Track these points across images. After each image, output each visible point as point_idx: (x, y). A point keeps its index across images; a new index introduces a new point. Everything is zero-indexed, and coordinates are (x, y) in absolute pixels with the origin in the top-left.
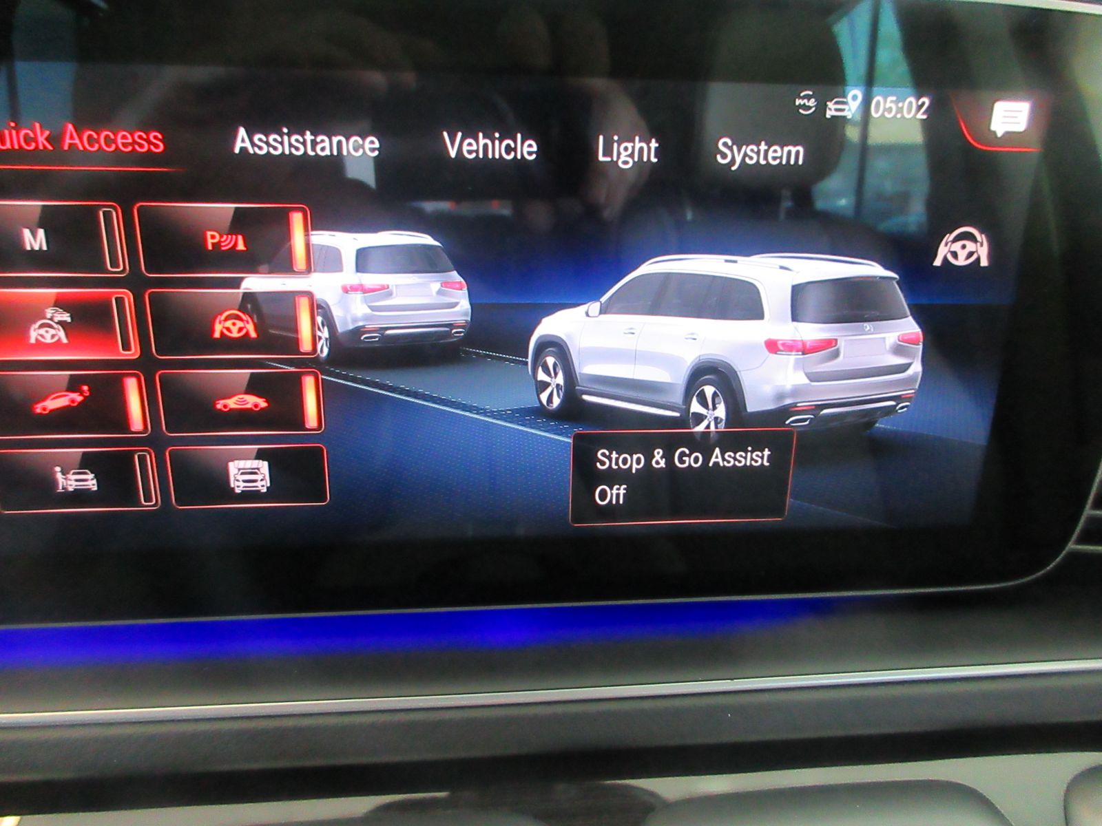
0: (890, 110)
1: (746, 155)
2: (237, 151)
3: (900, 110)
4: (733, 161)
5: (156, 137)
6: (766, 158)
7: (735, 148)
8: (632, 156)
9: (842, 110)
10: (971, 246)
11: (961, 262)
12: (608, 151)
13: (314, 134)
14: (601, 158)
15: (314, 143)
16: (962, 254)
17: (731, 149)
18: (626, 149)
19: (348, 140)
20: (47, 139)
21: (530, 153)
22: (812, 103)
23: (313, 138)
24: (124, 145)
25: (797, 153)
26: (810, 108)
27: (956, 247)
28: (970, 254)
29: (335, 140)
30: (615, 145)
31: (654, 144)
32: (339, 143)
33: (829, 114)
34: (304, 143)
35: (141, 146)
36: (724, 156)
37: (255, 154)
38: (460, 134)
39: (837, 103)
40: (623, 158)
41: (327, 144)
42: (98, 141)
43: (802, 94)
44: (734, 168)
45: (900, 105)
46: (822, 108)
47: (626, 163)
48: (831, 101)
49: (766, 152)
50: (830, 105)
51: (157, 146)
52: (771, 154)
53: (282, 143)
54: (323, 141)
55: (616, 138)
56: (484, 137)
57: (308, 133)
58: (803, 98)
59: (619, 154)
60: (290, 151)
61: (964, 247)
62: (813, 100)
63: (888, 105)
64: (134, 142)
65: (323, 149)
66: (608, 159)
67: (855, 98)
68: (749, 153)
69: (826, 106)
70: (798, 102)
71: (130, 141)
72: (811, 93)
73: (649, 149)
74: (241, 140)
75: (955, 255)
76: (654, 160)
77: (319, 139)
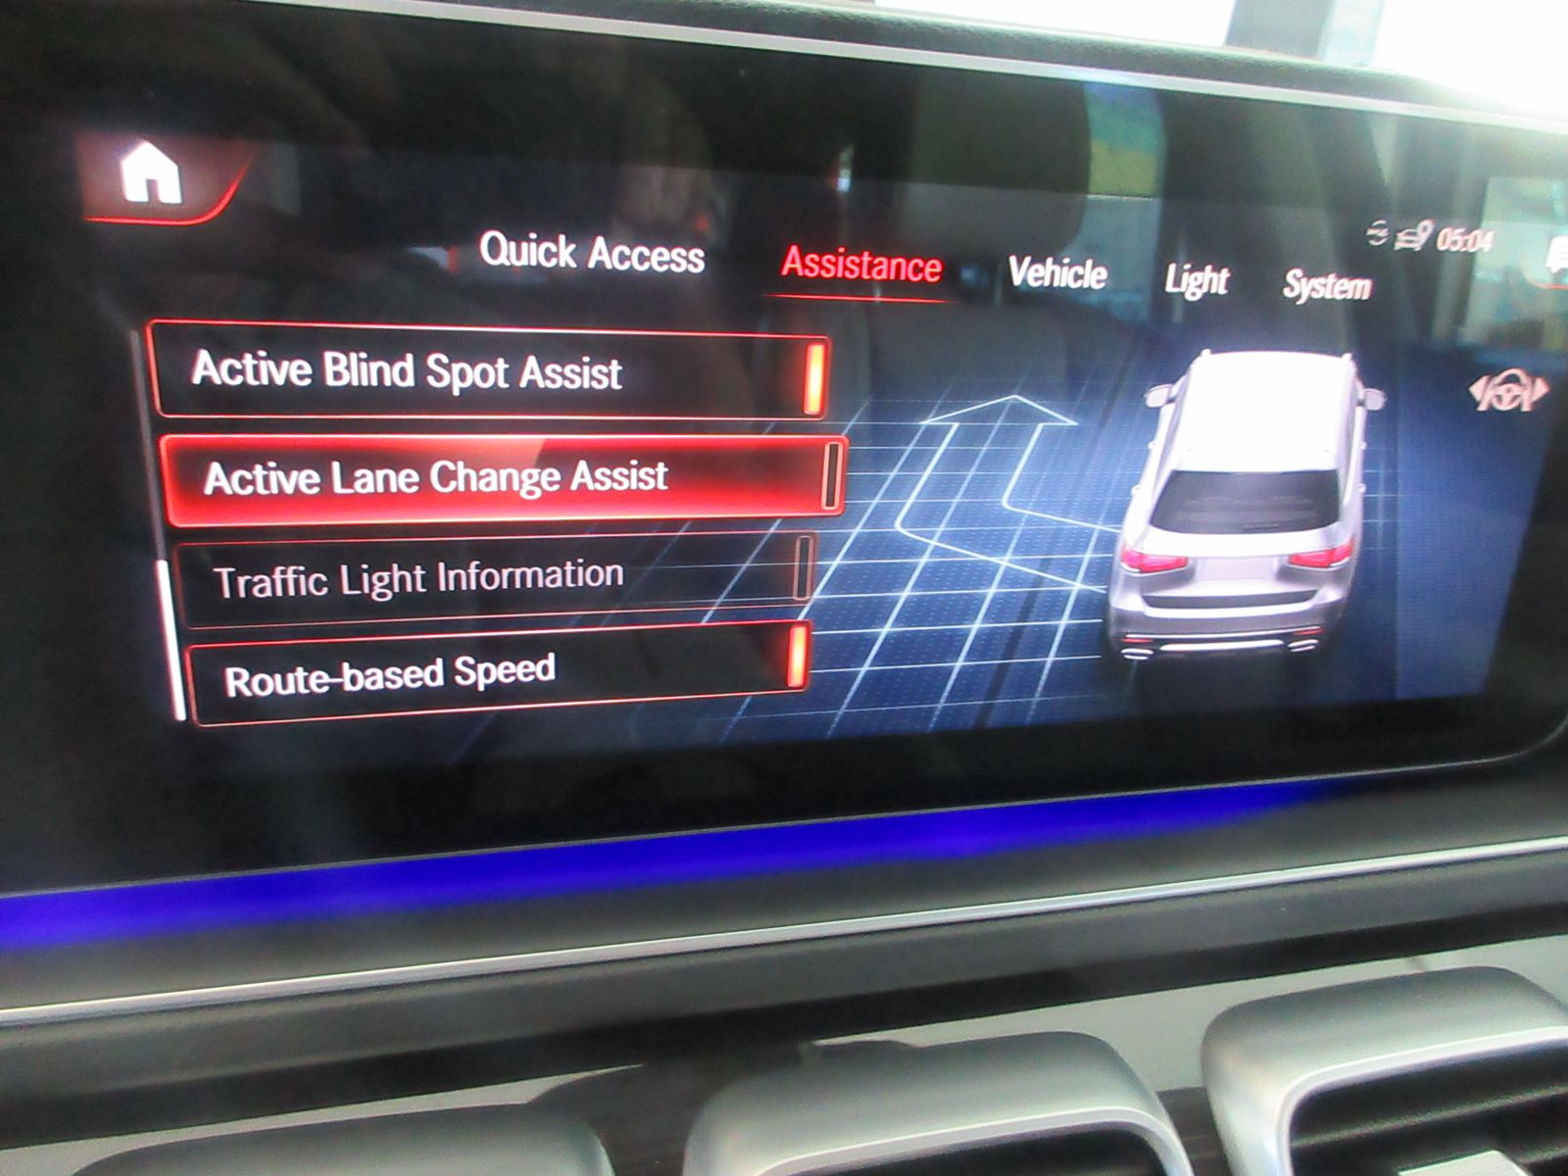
0: (1455, 243)
1: (1313, 289)
2: (785, 272)
3: (1465, 244)
4: (1298, 297)
5: (696, 255)
6: (1332, 292)
7: (1304, 280)
8: (1200, 286)
9: (1411, 242)
10: (1516, 389)
11: (1505, 406)
12: (1177, 283)
13: (873, 255)
14: (1170, 288)
15: (871, 266)
16: (1507, 398)
17: (1299, 279)
18: (1196, 279)
19: (908, 262)
20: (572, 255)
21: (1099, 282)
22: (1383, 233)
23: (870, 259)
24: (661, 264)
25: (1363, 288)
26: (1379, 239)
27: (1501, 390)
28: (1515, 398)
29: (894, 262)
30: (1185, 275)
31: (1225, 274)
32: (899, 265)
33: (1398, 246)
34: (860, 265)
35: (678, 265)
36: (1292, 289)
37: (805, 276)
38: (1028, 260)
39: (1409, 234)
40: (1192, 289)
41: (884, 267)
42: (629, 258)
43: (1376, 223)
44: (1298, 303)
45: (1466, 238)
46: (1392, 238)
47: (1194, 294)
48: (1400, 231)
49: (1334, 284)
50: (1401, 236)
51: (696, 265)
52: (1338, 288)
53: (835, 264)
54: (881, 263)
55: (1187, 266)
56: (1054, 263)
57: (866, 254)
58: (1376, 227)
59: (1188, 285)
60: (843, 273)
61: (1509, 391)
62: (1386, 230)
63: (1454, 239)
64: (672, 261)
65: (880, 273)
66: (1176, 290)
67: (1425, 229)
68: (1317, 287)
69: (1395, 237)
70: (1371, 232)
71: (666, 258)
72: (1383, 222)
73: (1219, 278)
74: (793, 262)
75: (1499, 398)
76: (1222, 291)
77: (876, 261)
